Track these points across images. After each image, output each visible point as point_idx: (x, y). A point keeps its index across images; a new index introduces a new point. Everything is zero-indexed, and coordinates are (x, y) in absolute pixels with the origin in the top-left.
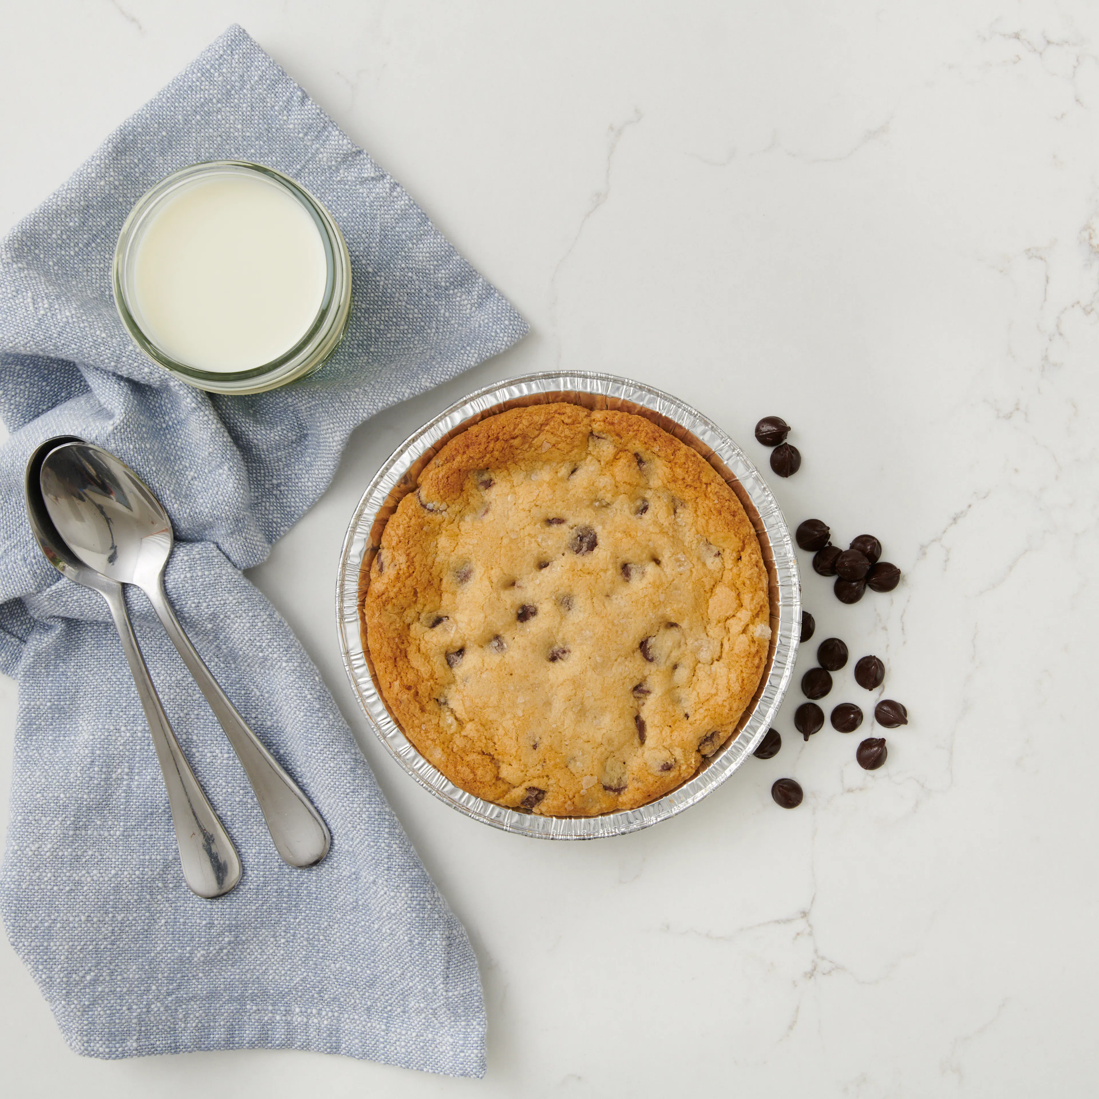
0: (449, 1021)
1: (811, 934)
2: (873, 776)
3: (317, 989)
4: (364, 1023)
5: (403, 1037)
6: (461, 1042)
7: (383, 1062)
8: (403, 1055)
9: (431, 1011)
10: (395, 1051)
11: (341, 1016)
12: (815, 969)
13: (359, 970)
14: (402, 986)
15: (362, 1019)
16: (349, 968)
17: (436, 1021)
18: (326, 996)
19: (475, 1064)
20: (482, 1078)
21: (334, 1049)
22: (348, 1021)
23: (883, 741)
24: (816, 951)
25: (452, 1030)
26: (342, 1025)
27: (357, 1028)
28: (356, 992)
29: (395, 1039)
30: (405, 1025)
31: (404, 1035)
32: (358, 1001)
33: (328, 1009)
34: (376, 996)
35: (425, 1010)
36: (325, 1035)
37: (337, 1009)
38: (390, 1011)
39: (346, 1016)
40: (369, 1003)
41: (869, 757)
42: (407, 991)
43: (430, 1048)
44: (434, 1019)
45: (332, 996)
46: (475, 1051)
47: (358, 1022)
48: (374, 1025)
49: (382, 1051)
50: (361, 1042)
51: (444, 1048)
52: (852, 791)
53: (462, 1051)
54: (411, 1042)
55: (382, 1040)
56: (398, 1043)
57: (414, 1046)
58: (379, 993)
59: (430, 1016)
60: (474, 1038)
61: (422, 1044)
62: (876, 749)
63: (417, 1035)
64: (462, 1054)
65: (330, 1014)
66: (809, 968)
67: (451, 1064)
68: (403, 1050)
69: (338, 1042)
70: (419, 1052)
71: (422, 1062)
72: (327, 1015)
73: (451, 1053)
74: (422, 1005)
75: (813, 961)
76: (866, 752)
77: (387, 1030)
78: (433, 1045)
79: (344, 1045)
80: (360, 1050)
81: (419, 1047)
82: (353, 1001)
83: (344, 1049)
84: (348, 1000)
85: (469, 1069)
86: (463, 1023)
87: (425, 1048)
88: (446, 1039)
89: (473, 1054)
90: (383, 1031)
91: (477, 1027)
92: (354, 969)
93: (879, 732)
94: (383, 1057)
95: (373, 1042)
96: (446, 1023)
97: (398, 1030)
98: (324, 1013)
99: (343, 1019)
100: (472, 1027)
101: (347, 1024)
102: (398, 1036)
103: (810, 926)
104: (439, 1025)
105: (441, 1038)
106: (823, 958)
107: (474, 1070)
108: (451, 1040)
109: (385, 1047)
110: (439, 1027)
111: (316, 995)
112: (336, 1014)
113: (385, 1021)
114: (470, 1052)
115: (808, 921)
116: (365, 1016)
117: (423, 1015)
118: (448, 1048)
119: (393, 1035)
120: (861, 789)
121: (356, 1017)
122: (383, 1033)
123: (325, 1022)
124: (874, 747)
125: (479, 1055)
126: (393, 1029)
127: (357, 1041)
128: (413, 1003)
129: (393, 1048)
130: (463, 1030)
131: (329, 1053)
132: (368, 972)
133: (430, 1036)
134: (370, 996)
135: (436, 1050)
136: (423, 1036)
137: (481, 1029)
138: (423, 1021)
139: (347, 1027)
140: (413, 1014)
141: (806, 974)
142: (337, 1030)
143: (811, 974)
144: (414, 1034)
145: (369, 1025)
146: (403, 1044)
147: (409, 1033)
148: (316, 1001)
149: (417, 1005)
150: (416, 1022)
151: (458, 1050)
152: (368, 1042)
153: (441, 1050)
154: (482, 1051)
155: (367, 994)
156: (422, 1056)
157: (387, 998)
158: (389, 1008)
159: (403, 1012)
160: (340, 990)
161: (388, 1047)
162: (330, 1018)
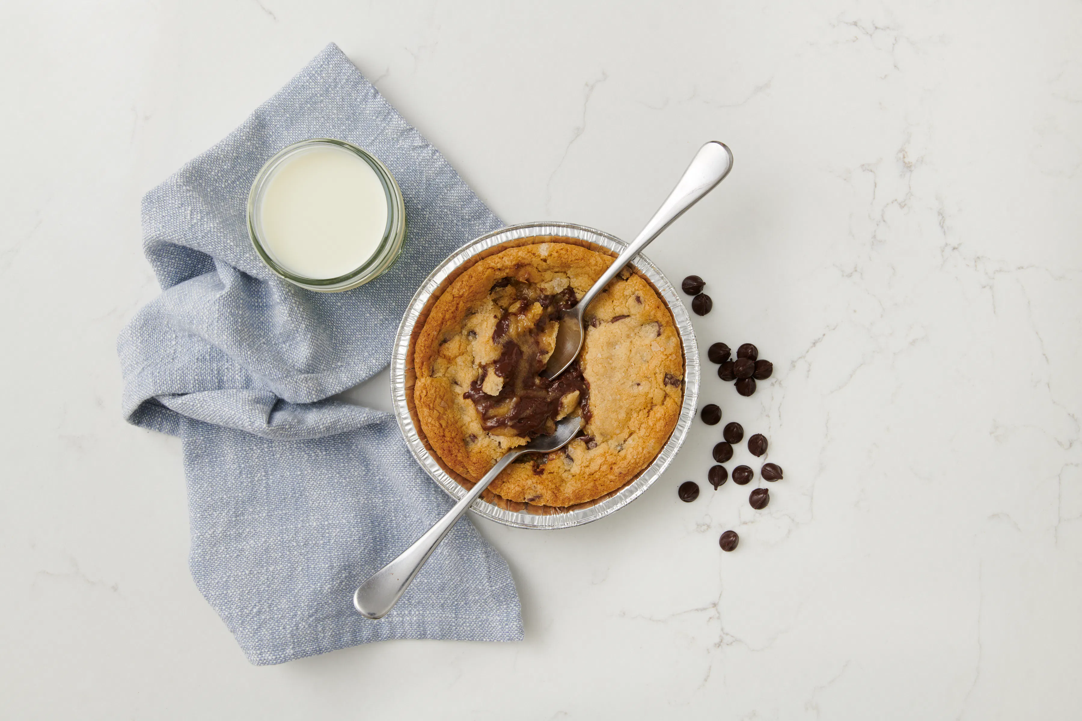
0: (495, 606)
1: (719, 618)
2: (760, 514)
3: (407, 598)
4: (440, 615)
5: (467, 620)
6: (505, 619)
7: (456, 639)
8: (469, 632)
9: (483, 601)
10: (463, 630)
11: (425, 613)
12: (721, 641)
13: (433, 581)
14: (462, 588)
15: (439, 612)
16: (426, 581)
17: (487, 607)
18: (413, 602)
19: (516, 632)
20: (522, 640)
21: (422, 636)
22: (429, 615)
23: (767, 490)
24: (722, 630)
25: (498, 612)
26: (426, 619)
27: (436, 619)
28: (433, 596)
29: (462, 622)
30: (467, 612)
31: (468, 619)
32: (435, 601)
33: (415, 610)
34: (446, 596)
35: (479, 601)
36: (415, 627)
37: (421, 608)
38: (457, 604)
39: (428, 612)
40: (442, 602)
41: (757, 501)
42: (466, 590)
43: (486, 625)
44: (485, 606)
45: (417, 601)
46: (515, 623)
47: (436, 615)
48: (447, 615)
49: (455, 632)
50: (440, 628)
51: (495, 624)
52: (746, 523)
53: (507, 625)
54: (473, 623)
55: (454, 624)
56: (464, 625)
57: (475, 625)
58: (448, 594)
59: (483, 604)
60: (513, 615)
61: (480, 623)
62: (762, 495)
63: (476, 618)
64: (507, 626)
65: (417, 613)
66: (717, 640)
67: (500, 634)
68: (469, 629)
69: (425, 630)
70: (479, 629)
71: (482, 635)
72: (415, 613)
73: (500, 627)
74: (477, 598)
75: (720, 636)
76: (755, 497)
77: (456, 618)
78: (487, 623)
79: (429, 632)
80: (439, 633)
81: (478, 625)
82: (431, 602)
83: (429, 634)
84: (428, 602)
85: (513, 635)
86: (505, 606)
87: (483, 625)
88: (495, 618)
89: (514, 625)
90: (454, 618)
91: (514, 607)
92: (429, 581)
93: (764, 484)
94: (456, 635)
95: (448, 627)
96: (494, 608)
97: (464, 616)
98: (413, 613)
99: (426, 615)
100: (511, 608)
101: (429, 617)
102: (464, 620)
103: (718, 613)
104: (489, 609)
105: (492, 618)
106: (727, 634)
107: (516, 636)
108: (499, 618)
109: (456, 628)
110: (490, 611)
111: (406, 602)
112: (421, 612)
113: (454, 611)
114: (512, 624)
115: (717, 610)
116: (441, 611)
117: (479, 604)
118: (497, 624)
119: (460, 620)
120: (752, 522)
121: (435, 612)
122: (454, 620)
123: (415, 618)
124: (761, 494)
125: (518, 625)
126: (460, 616)
127: (437, 627)
128: (471, 597)
129: (461, 628)
130: (505, 611)
131: (419, 638)
132: (439, 581)
133: (485, 617)
134: (442, 597)
135: (490, 626)
136: (480, 618)
137: (517, 609)
138: (479, 608)
139: (429, 619)
140: (472, 604)
141: (715, 644)
142: (423, 623)
143: (719, 645)
144: (474, 617)
145: (444, 615)
146: (468, 624)
147: (471, 617)
148: (406, 605)
149: (474, 598)
150: (474, 609)
151: (504, 624)
152: (444, 627)
153: (493, 625)
154: (520, 623)
155: (440, 596)
156: (481, 631)
157: (453, 596)
158: (456, 603)
159: (465, 604)
160: (422, 596)
161: (458, 628)
162: (417, 615)
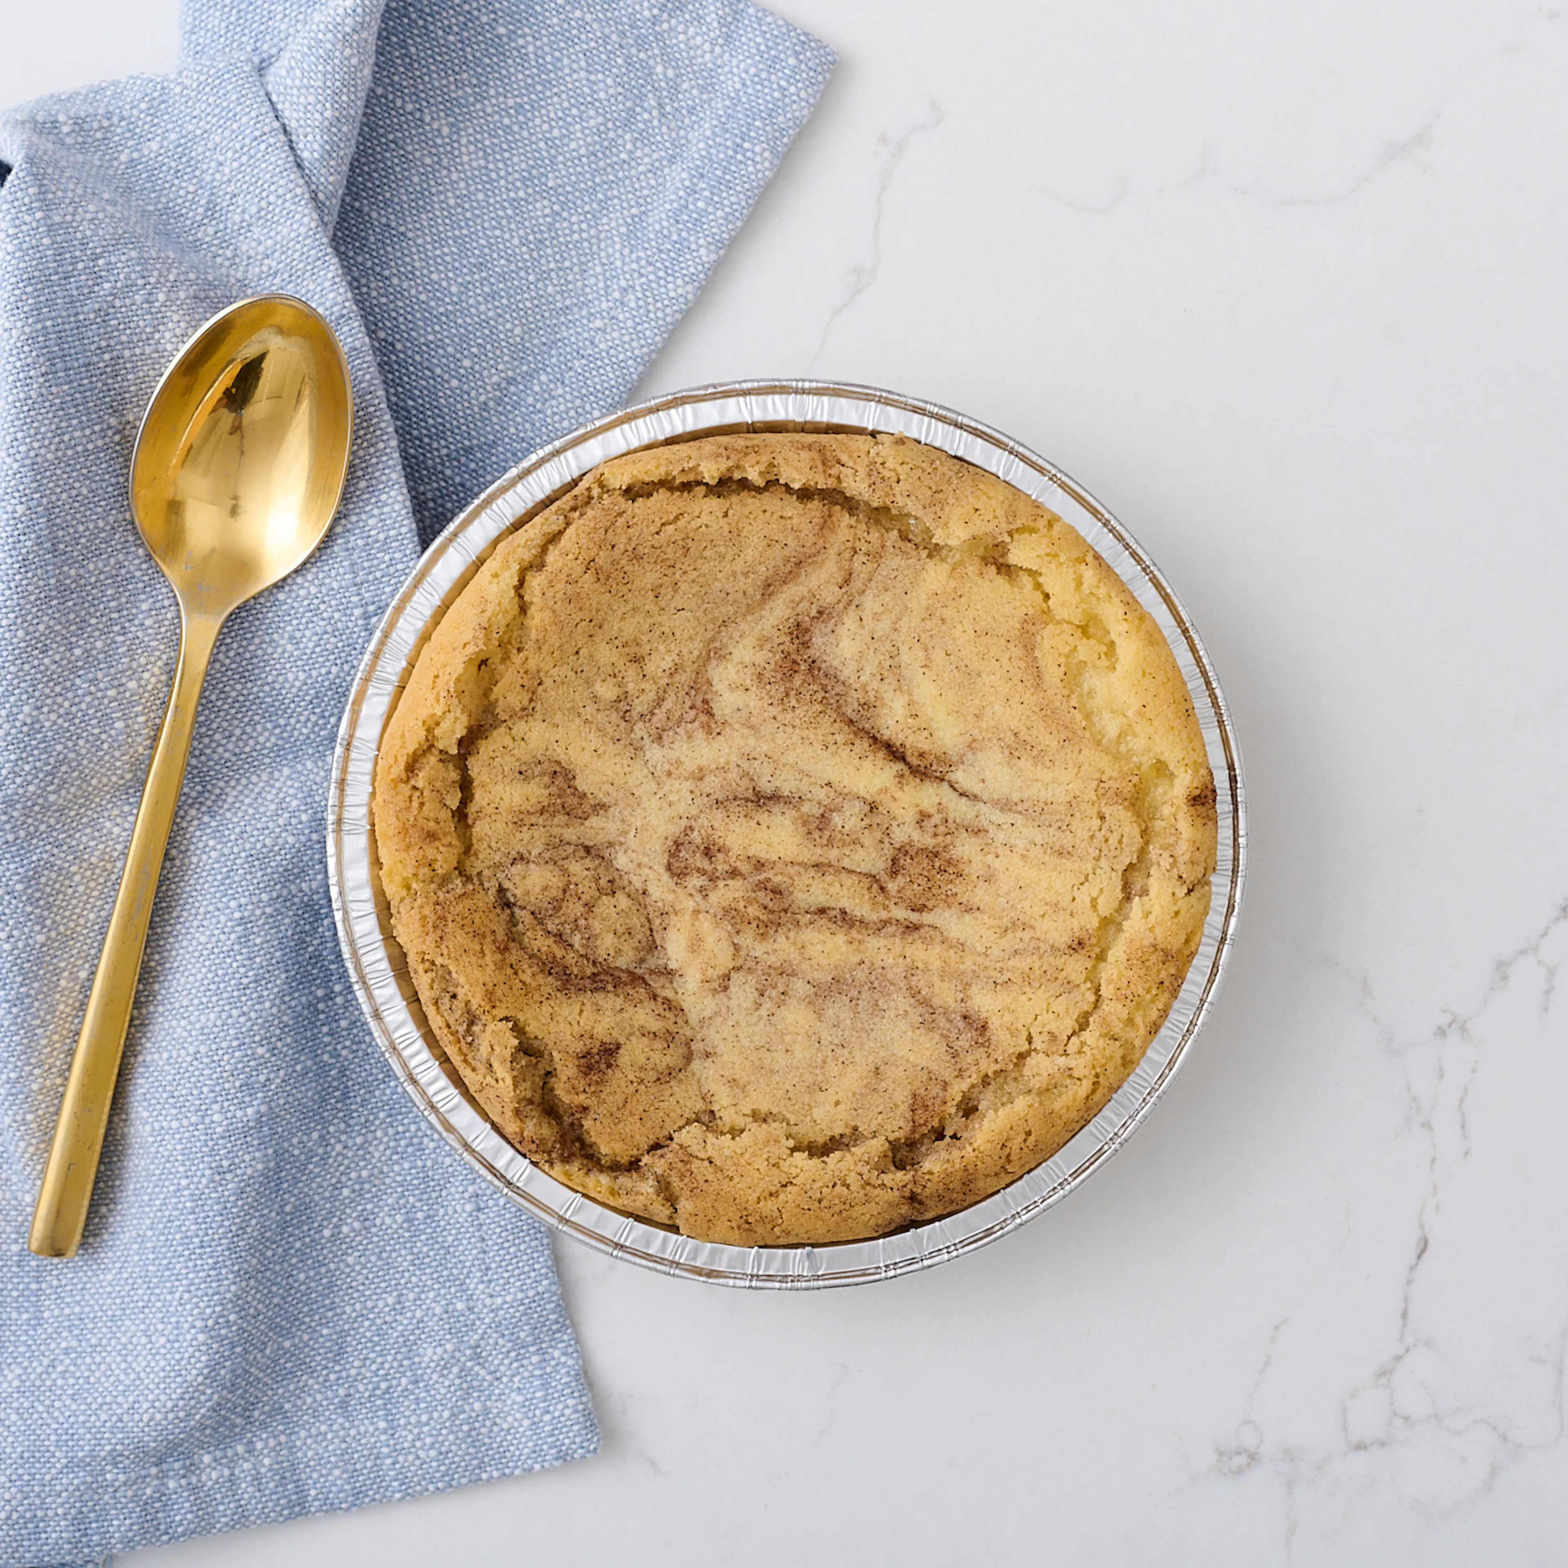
4: (342, 1433)
5: (426, 1429)
6: (540, 1395)
7: (397, 1496)
8: (434, 1465)
10: (418, 1463)
11: (293, 1437)
15: (335, 1427)
19: (577, 1429)
20: (595, 1450)
21: (297, 1509)
22: (309, 1441)
25: (516, 1379)
26: (300, 1454)
27: (331, 1448)
28: (313, 1384)
29: (410, 1438)
30: (423, 1405)
32: (320, 1398)
33: (262, 1436)
34: (354, 1375)
36: (271, 1485)
37: (281, 1428)
38: (388, 1391)
39: (303, 1434)
40: (343, 1393)
43: (483, 1430)
45: (266, 1411)
46: (571, 1402)
47: (330, 1436)
48: (362, 1429)
49: (392, 1474)
50: (346, 1471)
51: (510, 1418)
53: (546, 1412)
56: (418, 1444)
61: (465, 1428)
63: (453, 1415)
64: (547, 1417)
65: (272, 1442)
67: (531, 1445)
68: (433, 1453)
69: (300, 1491)
70: (464, 1446)
72: (265, 1446)
73: (526, 1423)
77: (392, 1429)
78: (488, 1423)
79: (313, 1492)
80: (347, 1489)
83: (315, 1499)
85: (567, 1441)
86: (535, 1359)
87: (474, 1433)
88: (509, 1402)
90: (384, 1433)
91: (563, 1359)
94: (396, 1485)
95: (369, 1463)
99: (298, 1444)
100: (553, 1363)
101: (309, 1448)
102: (416, 1431)
105: (498, 1403)
107: (578, 1440)
108: (520, 1399)
109: (396, 1462)
110: (491, 1386)
111: (235, 1420)
112: (282, 1438)
113: (381, 1413)
114: (560, 1406)
116: (340, 1420)
118: (518, 1416)
119: (405, 1433)
121: (323, 1428)
122: (384, 1438)
123: (267, 1461)
125: (580, 1407)
127: (338, 1474)
129: (411, 1458)
130: (537, 1372)
131: (288, 1518)
133: (477, 1406)
134: (341, 1380)
135: (496, 1429)
136: (463, 1411)
137: (570, 1362)
138: (459, 1382)
139: (310, 1454)
142: (294, 1468)
145: (353, 1432)
151: (538, 1413)
152: (358, 1466)
153: (505, 1426)
154: (584, 1399)
156: (471, 1450)
161: (401, 1459)
